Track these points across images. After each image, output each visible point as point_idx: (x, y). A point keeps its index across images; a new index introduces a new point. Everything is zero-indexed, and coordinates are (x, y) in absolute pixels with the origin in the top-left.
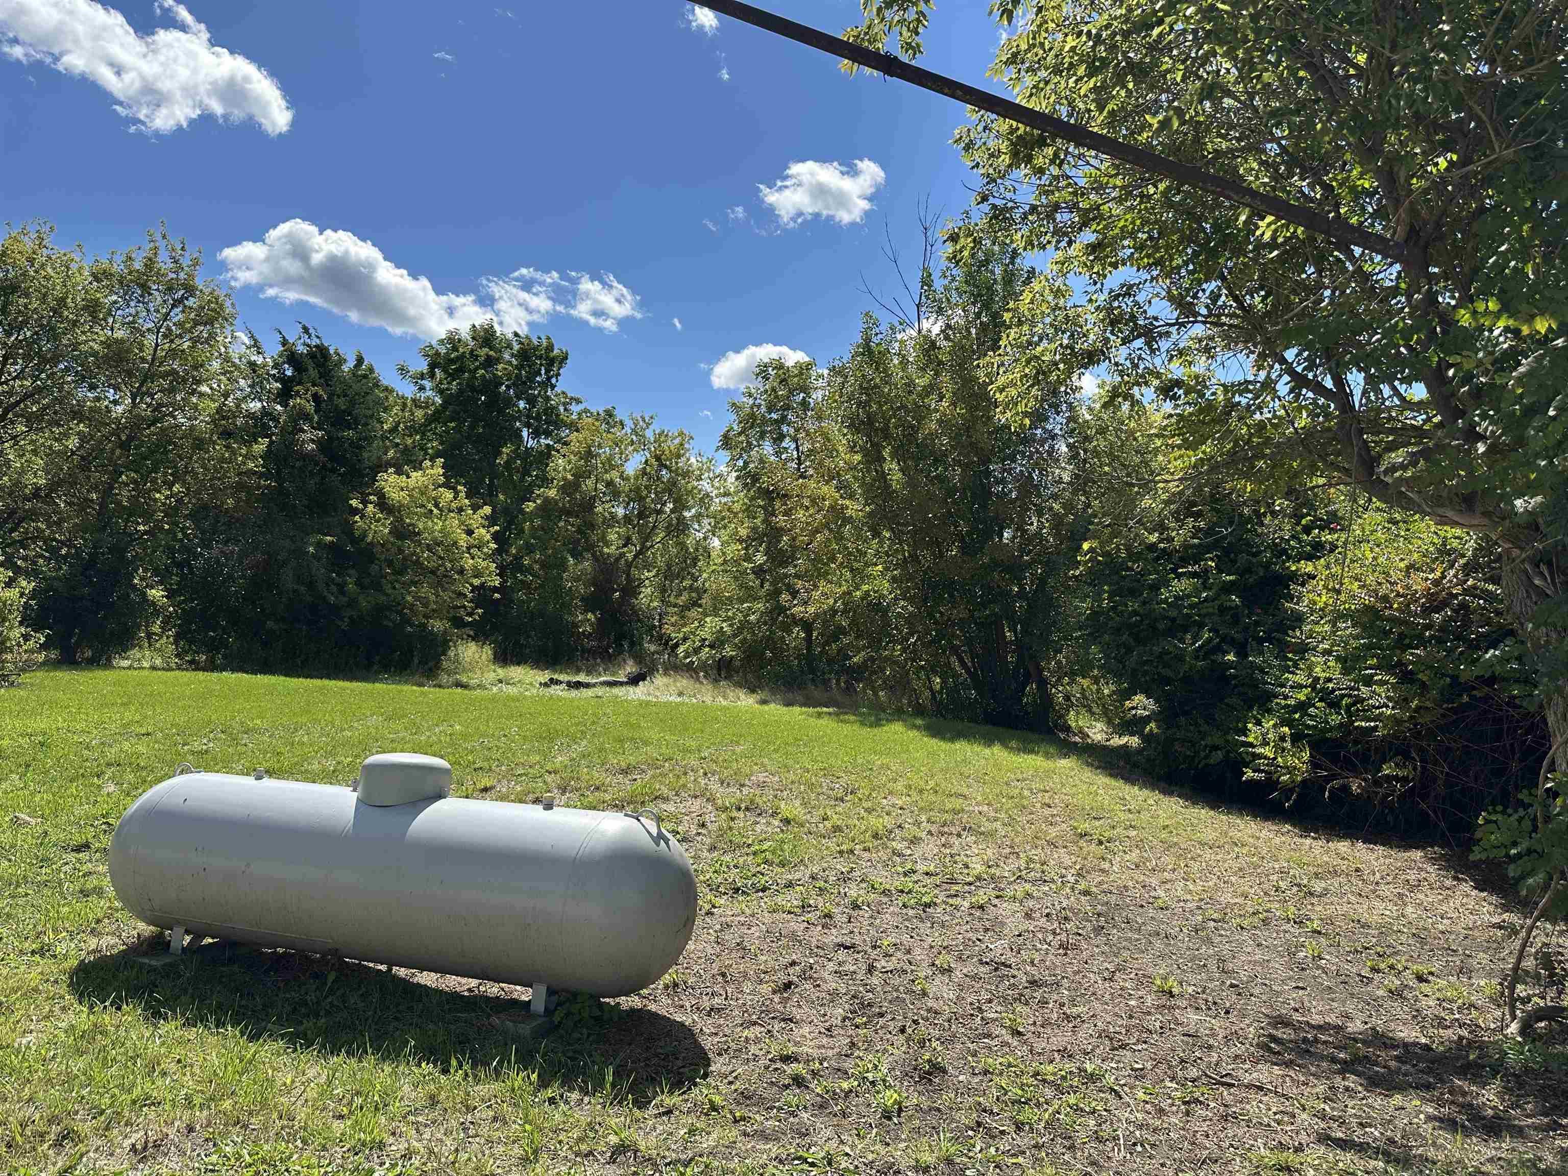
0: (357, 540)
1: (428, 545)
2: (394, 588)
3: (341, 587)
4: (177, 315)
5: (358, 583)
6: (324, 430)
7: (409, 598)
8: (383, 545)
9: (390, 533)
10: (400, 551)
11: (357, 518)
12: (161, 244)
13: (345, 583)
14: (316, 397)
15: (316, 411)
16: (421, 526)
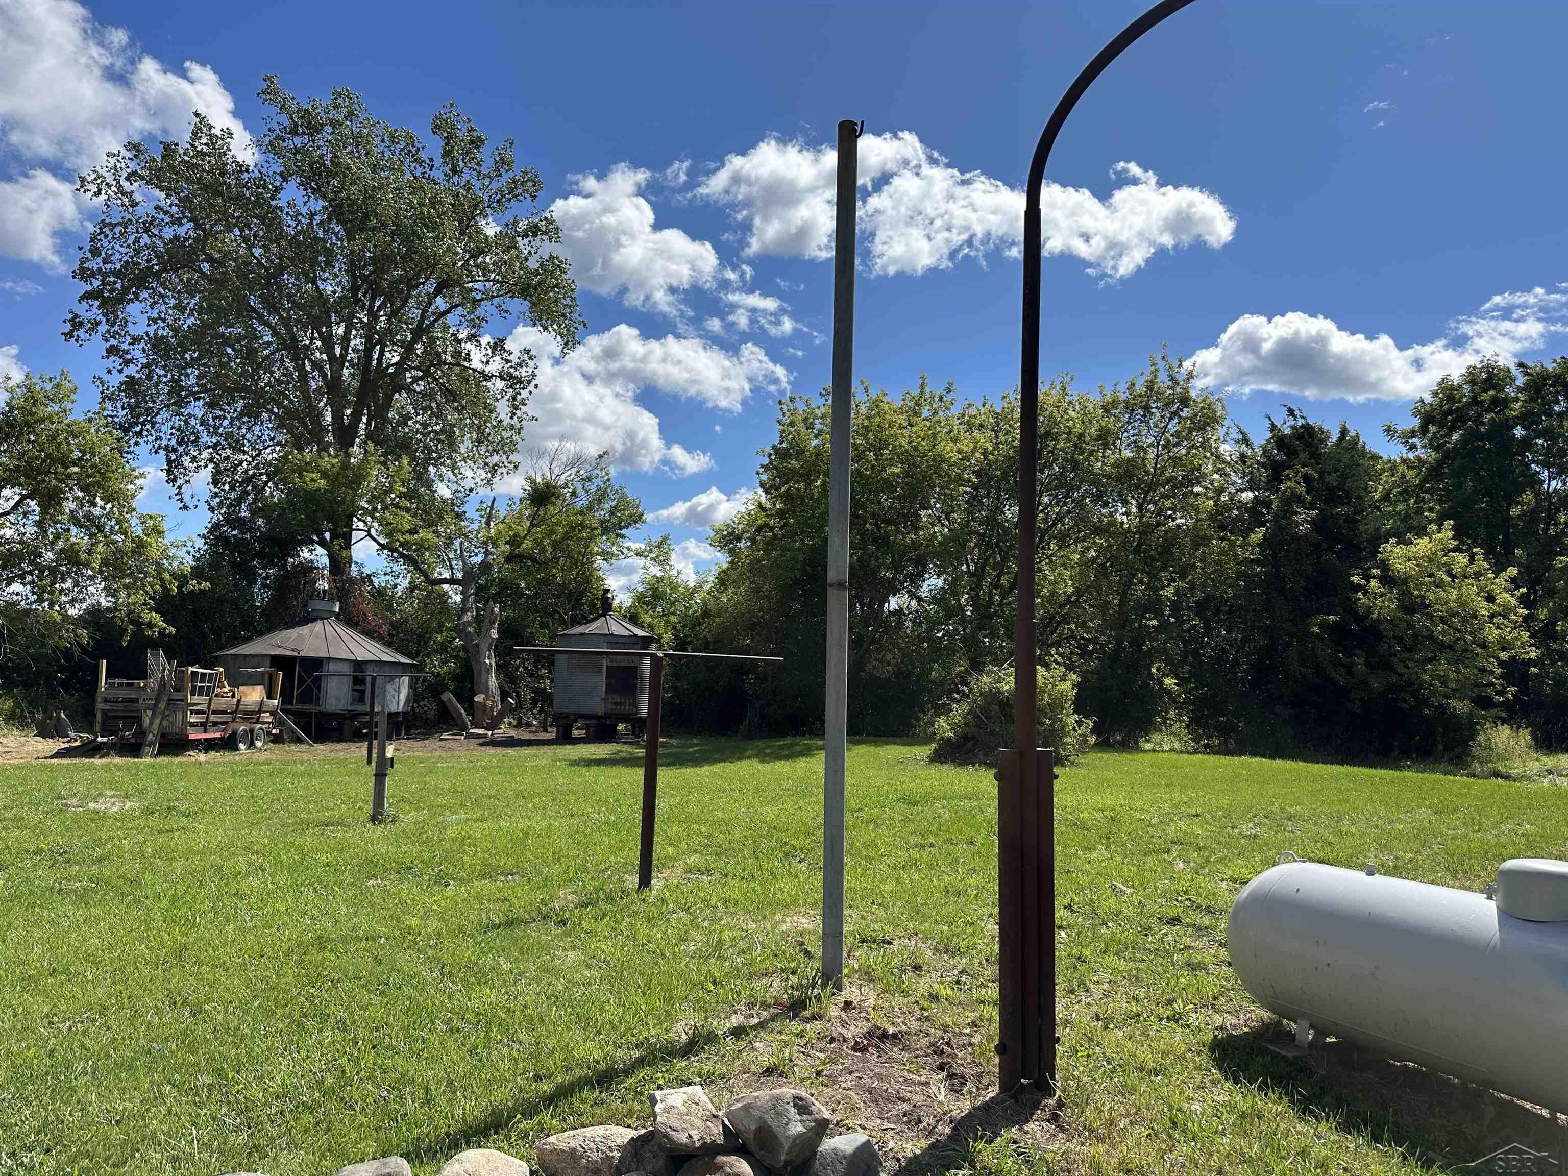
0: (1362, 618)
1: (1442, 617)
2: (1406, 667)
3: (1349, 670)
4: (1173, 426)
5: (1367, 664)
6: (1317, 509)
7: (1426, 678)
8: (1390, 622)
9: (1398, 607)
10: (1411, 626)
11: (1360, 595)
12: (1161, 364)
13: (1353, 664)
14: (1307, 478)
15: (1307, 492)
16: (1431, 596)
